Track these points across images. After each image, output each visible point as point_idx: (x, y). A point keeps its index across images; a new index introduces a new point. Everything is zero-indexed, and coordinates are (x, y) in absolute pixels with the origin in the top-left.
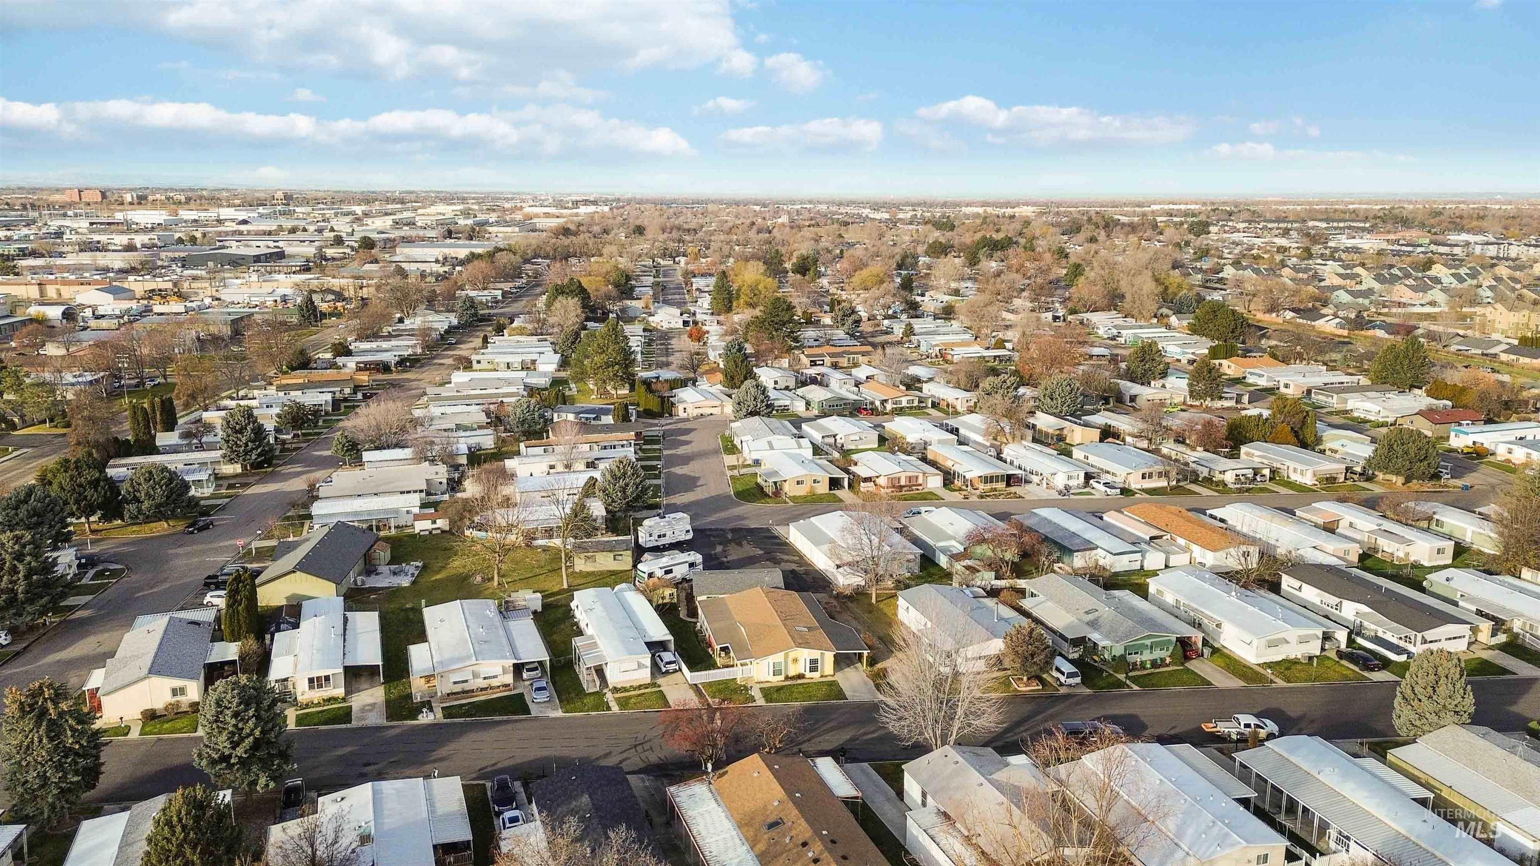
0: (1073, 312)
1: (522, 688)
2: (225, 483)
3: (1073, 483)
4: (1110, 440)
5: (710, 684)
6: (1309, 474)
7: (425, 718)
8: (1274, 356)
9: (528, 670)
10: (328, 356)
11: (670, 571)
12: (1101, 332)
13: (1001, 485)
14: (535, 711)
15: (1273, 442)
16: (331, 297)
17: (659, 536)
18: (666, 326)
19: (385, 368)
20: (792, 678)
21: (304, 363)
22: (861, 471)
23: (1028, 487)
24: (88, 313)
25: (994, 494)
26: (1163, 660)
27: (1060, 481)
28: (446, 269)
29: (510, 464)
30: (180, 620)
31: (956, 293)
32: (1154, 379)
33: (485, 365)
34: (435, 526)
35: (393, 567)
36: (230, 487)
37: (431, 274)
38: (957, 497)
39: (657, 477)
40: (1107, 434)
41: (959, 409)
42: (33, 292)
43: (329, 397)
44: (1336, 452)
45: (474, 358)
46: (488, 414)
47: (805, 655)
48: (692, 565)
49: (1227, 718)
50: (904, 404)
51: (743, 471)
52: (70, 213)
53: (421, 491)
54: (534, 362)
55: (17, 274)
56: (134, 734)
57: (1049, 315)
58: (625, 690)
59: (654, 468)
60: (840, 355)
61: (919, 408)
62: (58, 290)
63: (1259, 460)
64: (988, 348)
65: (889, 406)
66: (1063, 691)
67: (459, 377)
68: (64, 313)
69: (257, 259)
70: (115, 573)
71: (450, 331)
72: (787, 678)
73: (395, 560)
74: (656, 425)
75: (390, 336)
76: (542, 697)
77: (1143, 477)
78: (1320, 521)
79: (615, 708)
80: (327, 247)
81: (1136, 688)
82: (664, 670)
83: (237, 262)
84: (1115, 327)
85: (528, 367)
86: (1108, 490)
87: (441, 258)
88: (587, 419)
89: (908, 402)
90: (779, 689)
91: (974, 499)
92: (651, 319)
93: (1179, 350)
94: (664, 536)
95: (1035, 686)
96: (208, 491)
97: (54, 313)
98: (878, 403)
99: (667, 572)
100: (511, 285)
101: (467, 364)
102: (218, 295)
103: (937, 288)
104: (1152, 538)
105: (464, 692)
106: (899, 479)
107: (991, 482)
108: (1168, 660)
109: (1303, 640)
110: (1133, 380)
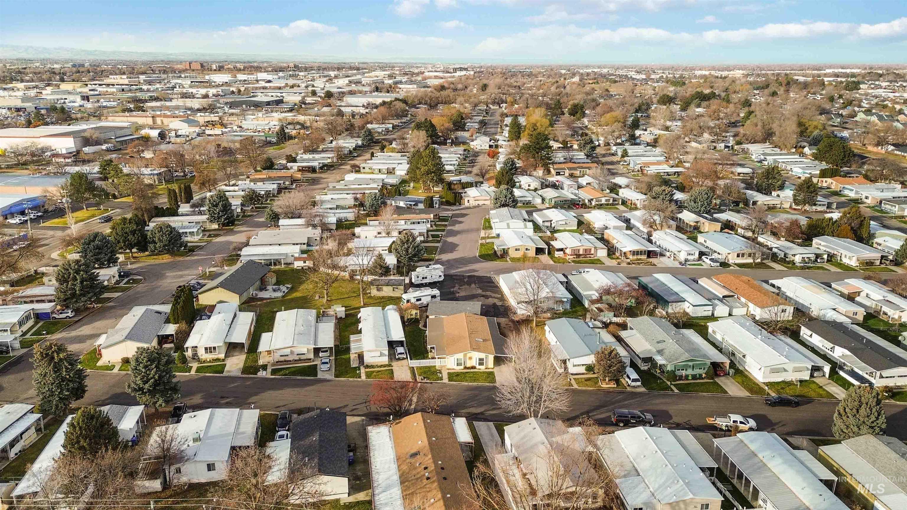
0: (739, 143)
1: (317, 362)
2: (207, 234)
3: (691, 258)
4: (726, 230)
5: (421, 368)
6: (854, 259)
7: (262, 374)
8: (866, 177)
9: (322, 352)
10: (284, 162)
11: (420, 300)
12: (753, 157)
13: (644, 257)
14: (320, 375)
15: (838, 236)
16: (298, 127)
17: (423, 278)
18: (479, 148)
19: (313, 170)
20: (468, 368)
21: (269, 165)
22: (556, 244)
23: (662, 259)
24: (173, 134)
25: (639, 262)
26: (701, 375)
27: (682, 257)
28: (367, 111)
29: (357, 230)
30: (151, 310)
31: (667, 129)
32: (775, 190)
33: (367, 170)
34: (305, 264)
35: (274, 287)
36: (210, 236)
37: (357, 114)
38: (614, 263)
39: (438, 242)
40: (728, 226)
41: (638, 206)
42: (150, 121)
43: (275, 186)
44: (880, 245)
45: (362, 165)
46: (356, 199)
47: (476, 355)
48: (434, 297)
49: (724, 415)
50: (603, 201)
51: (488, 241)
52: (183, 76)
53: (304, 244)
54: (394, 169)
55: (144, 111)
56: (116, 371)
57: (722, 145)
58: (372, 367)
59: (437, 236)
60: (575, 169)
61: (612, 204)
62: (162, 120)
63: (824, 249)
64: (672, 167)
65: (594, 203)
66: (629, 389)
67: (350, 177)
68: (159, 134)
69: (268, 103)
70: (135, 281)
71: (356, 149)
72: (465, 368)
73: (278, 283)
74: (448, 210)
75: (323, 151)
76: (325, 367)
77: (738, 256)
78: (846, 292)
79: (363, 377)
80: (308, 96)
81: (676, 391)
82: (397, 357)
83: (258, 105)
84: (763, 154)
85: (391, 172)
86: (712, 263)
87: (365, 104)
88: (411, 205)
89: (606, 200)
90: (458, 374)
91: (624, 265)
92: (471, 143)
93: (800, 171)
94: (426, 278)
95: (613, 385)
96: (196, 238)
97: (154, 134)
98: (587, 201)
99: (418, 300)
100: (399, 121)
101: (356, 169)
102: (240, 124)
103: (654, 126)
104: (724, 297)
105: (285, 361)
106: (579, 250)
107: (637, 254)
108: (704, 375)
109: (797, 370)
110: (759, 190)
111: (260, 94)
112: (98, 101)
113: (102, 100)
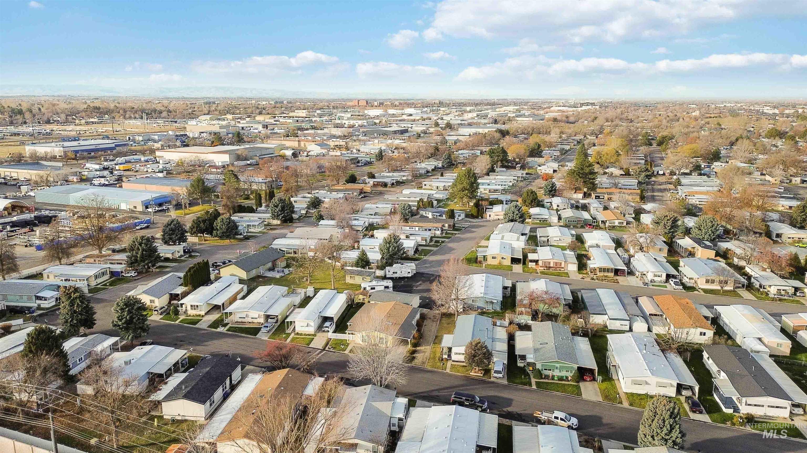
1: (263, 326)
4: (717, 258)
5: (335, 340)
7: (220, 329)
9: (271, 318)
10: (366, 178)
13: (611, 274)
14: (259, 336)
17: (393, 273)
18: (543, 172)
19: (385, 185)
20: (371, 345)
21: (353, 180)
22: (533, 256)
24: (305, 154)
25: (603, 278)
26: (567, 377)
29: (375, 232)
30: (176, 275)
35: (280, 269)
38: (580, 277)
39: (437, 246)
43: (342, 196)
45: (424, 183)
46: (391, 209)
47: (377, 335)
48: (387, 287)
51: (479, 249)
52: (349, 110)
58: (301, 334)
59: (440, 242)
60: (615, 194)
61: (627, 227)
62: (305, 144)
65: (607, 225)
67: (408, 191)
68: (293, 154)
69: (394, 132)
70: (192, 256)
71: (434, 170)
73: (285, 267)
76: (264, 330)
79: (288, 341)
80: (431, 127)
81: (534, 387)
82: (323, 329)
85: (446, 189)
88: (437, 216)
89: (619, 223)
94: (396, 273)
96: (257, 230)
97: (290, 153)
98: (600, 222)
99: (372, 289)
101: (420, 186)
102: (359, 148)
104: (650, 315)
105: (242, 322)
106: (549, 263)
107: (605, 271)
108: (570, 378)
109: (661, 385)
111: (395, 125)
112: (273, 129)
113: (276, 128)
